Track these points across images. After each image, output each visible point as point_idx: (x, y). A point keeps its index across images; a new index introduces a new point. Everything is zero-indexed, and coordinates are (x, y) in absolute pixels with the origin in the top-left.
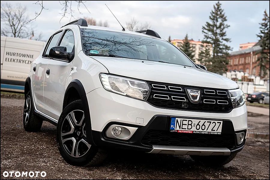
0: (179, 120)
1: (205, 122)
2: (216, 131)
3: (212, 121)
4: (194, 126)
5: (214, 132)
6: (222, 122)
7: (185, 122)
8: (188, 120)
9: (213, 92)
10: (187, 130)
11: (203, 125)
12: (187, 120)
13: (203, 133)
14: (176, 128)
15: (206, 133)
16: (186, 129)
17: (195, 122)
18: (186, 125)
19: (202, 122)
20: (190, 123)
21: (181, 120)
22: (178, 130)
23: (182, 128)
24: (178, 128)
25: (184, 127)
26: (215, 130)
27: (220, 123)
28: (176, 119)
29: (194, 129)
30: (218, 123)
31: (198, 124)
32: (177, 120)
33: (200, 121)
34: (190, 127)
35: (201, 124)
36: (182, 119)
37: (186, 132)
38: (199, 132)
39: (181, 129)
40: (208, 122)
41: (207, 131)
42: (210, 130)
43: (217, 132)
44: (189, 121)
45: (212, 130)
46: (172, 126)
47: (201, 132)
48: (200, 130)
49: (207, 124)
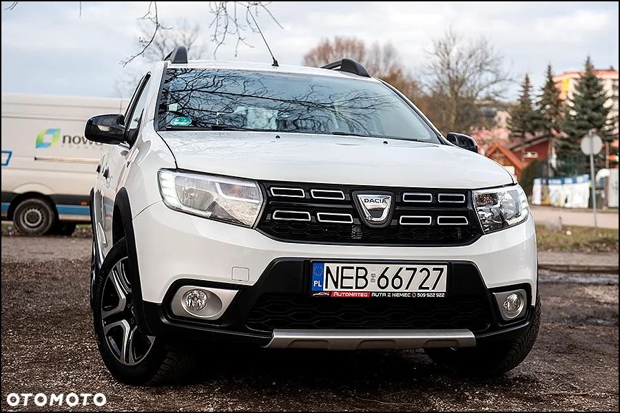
0: (333, 267)
1: (401, 269)
2: (430, 290)
3: (419, 267)
4: (373, 280)
5: (426, 293)
6: (445, 267)
7: (347, 273)
8: (355, 266)
9: (428, 198)
10: (354, 290)
11: (397, 276)
12: (353, 268)
13: (397, 295)
14: (326, 287)
15: (405, 295)
16: (352, 288)
17: (376, 270)
18: (352, 278)
19: (393, 269)
20: (362, 273)
21: (338, 267)
22: (331, 292)
23: (342, 287)
24: (331, 287)
25: (346, 283)
26: (428, 288)
27: (442, 270)
28: (326, 265)
29: (372, 287)
30: (434, 269)
31: (382, 276)
32: (328, 268)
33: (387, 268)
34: (361, 282)
35: (390, 274)
36: (341, 265)
37: (353, 295)
38: (387, 293)
39: (339, 289)
40: (407, 269)
41: (406, 291)
42: (414, 288)
43: (433, 291)
44: (358, 268)
45: (421, 287)
46: (315, 283)
47: (391, 293)
48: (390, 289)
49: (406, 275)
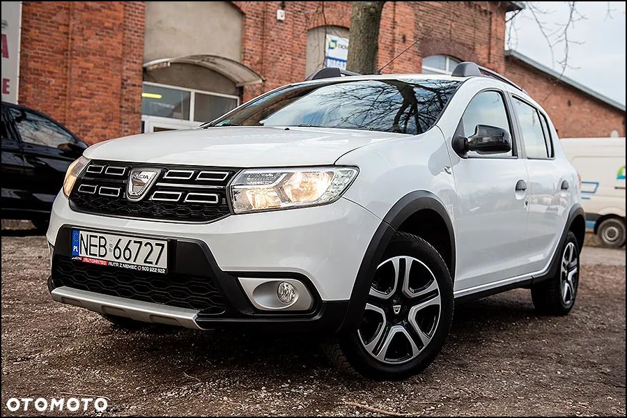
0: (85, 235)
1: (130, 241)
2: (154, 265)
3: (144, 241)
4: (110, 250)
5: (149, 267)
6: (165, 243)
7: (95, 241)
8: (99, 235)
10: (98, 258)
11: (127, 248)
12: (96, 237)
13: (126, 267)
14: (80, 254)
15: (132, 267)
16: (96, 255)
17: (112, 240)
18: (97, 246)
19: (125, 240)
20: (103, 242)
21: (88, 236)
22: (83, 258)
23: (90, 254)
24: (83, 254)
25: (93, 250)
26: (151, 263)
27: (163, 246)
28: (81, 232)
29: (110, 257)
30: (157, 244)
31: (117, 247)
32: (81, 235)
33: (120, 240)
34: (103, 251)
35: (122, 246)
36: (90, 234)
37: (97, 262)
38: (119, 263)
39: (88, 256)
40: (135, 242)
41: (134, 263)
42: (140, 261)
43: (156, 266)
44: (100, 237)
45: (145, 262)
46: (75, 247)
47: (122, 264)
48: (122, 260)
49: (134, 247)
